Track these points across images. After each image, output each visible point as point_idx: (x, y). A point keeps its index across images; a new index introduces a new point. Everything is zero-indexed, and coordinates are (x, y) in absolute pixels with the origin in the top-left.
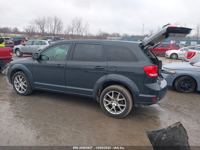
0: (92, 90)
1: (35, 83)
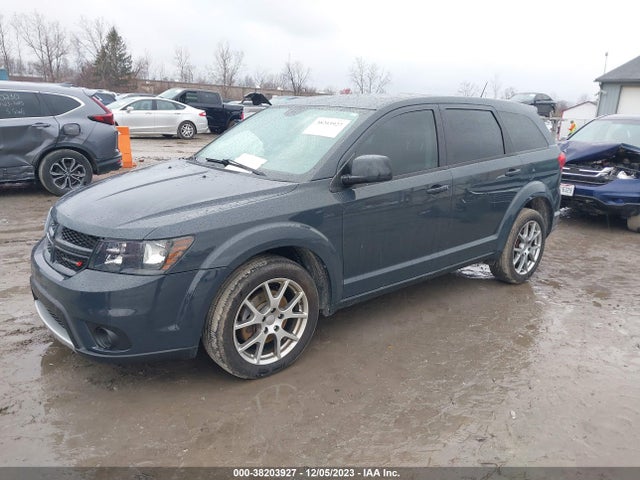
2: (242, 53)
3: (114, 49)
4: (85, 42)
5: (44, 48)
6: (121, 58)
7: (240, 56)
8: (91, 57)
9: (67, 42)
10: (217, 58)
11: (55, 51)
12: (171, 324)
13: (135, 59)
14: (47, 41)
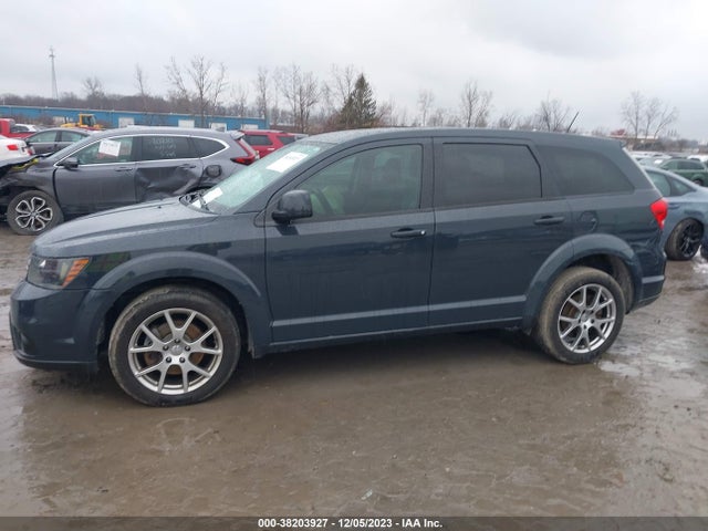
0: (522, 298)
1: (276, 323)
2: (491, 93)
3: (360, 96)
4: (334, 90)
5: (298, 97)
6: (366, 105)
7: (488, 97)
8: (339, 104)
9: (318, 90)
10: (463, 100)
11: (306, 100)
12: (69, 336)
13: (379, 104)
14: (301, 90)
